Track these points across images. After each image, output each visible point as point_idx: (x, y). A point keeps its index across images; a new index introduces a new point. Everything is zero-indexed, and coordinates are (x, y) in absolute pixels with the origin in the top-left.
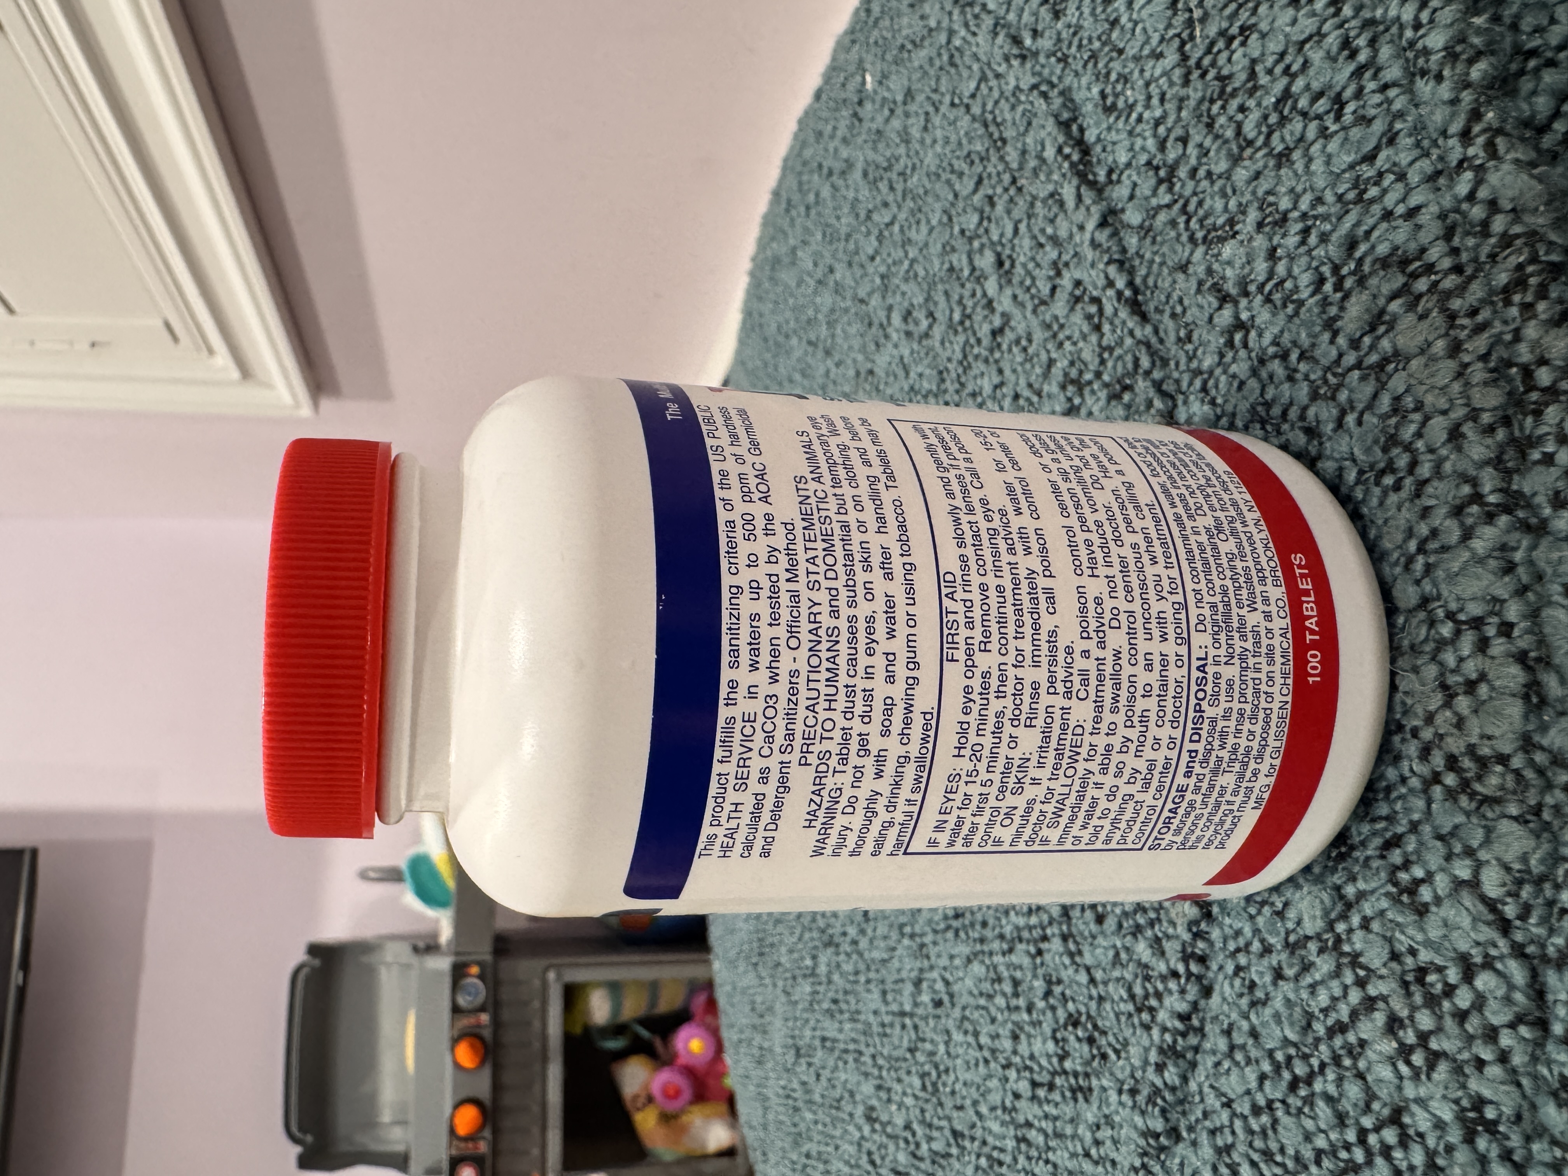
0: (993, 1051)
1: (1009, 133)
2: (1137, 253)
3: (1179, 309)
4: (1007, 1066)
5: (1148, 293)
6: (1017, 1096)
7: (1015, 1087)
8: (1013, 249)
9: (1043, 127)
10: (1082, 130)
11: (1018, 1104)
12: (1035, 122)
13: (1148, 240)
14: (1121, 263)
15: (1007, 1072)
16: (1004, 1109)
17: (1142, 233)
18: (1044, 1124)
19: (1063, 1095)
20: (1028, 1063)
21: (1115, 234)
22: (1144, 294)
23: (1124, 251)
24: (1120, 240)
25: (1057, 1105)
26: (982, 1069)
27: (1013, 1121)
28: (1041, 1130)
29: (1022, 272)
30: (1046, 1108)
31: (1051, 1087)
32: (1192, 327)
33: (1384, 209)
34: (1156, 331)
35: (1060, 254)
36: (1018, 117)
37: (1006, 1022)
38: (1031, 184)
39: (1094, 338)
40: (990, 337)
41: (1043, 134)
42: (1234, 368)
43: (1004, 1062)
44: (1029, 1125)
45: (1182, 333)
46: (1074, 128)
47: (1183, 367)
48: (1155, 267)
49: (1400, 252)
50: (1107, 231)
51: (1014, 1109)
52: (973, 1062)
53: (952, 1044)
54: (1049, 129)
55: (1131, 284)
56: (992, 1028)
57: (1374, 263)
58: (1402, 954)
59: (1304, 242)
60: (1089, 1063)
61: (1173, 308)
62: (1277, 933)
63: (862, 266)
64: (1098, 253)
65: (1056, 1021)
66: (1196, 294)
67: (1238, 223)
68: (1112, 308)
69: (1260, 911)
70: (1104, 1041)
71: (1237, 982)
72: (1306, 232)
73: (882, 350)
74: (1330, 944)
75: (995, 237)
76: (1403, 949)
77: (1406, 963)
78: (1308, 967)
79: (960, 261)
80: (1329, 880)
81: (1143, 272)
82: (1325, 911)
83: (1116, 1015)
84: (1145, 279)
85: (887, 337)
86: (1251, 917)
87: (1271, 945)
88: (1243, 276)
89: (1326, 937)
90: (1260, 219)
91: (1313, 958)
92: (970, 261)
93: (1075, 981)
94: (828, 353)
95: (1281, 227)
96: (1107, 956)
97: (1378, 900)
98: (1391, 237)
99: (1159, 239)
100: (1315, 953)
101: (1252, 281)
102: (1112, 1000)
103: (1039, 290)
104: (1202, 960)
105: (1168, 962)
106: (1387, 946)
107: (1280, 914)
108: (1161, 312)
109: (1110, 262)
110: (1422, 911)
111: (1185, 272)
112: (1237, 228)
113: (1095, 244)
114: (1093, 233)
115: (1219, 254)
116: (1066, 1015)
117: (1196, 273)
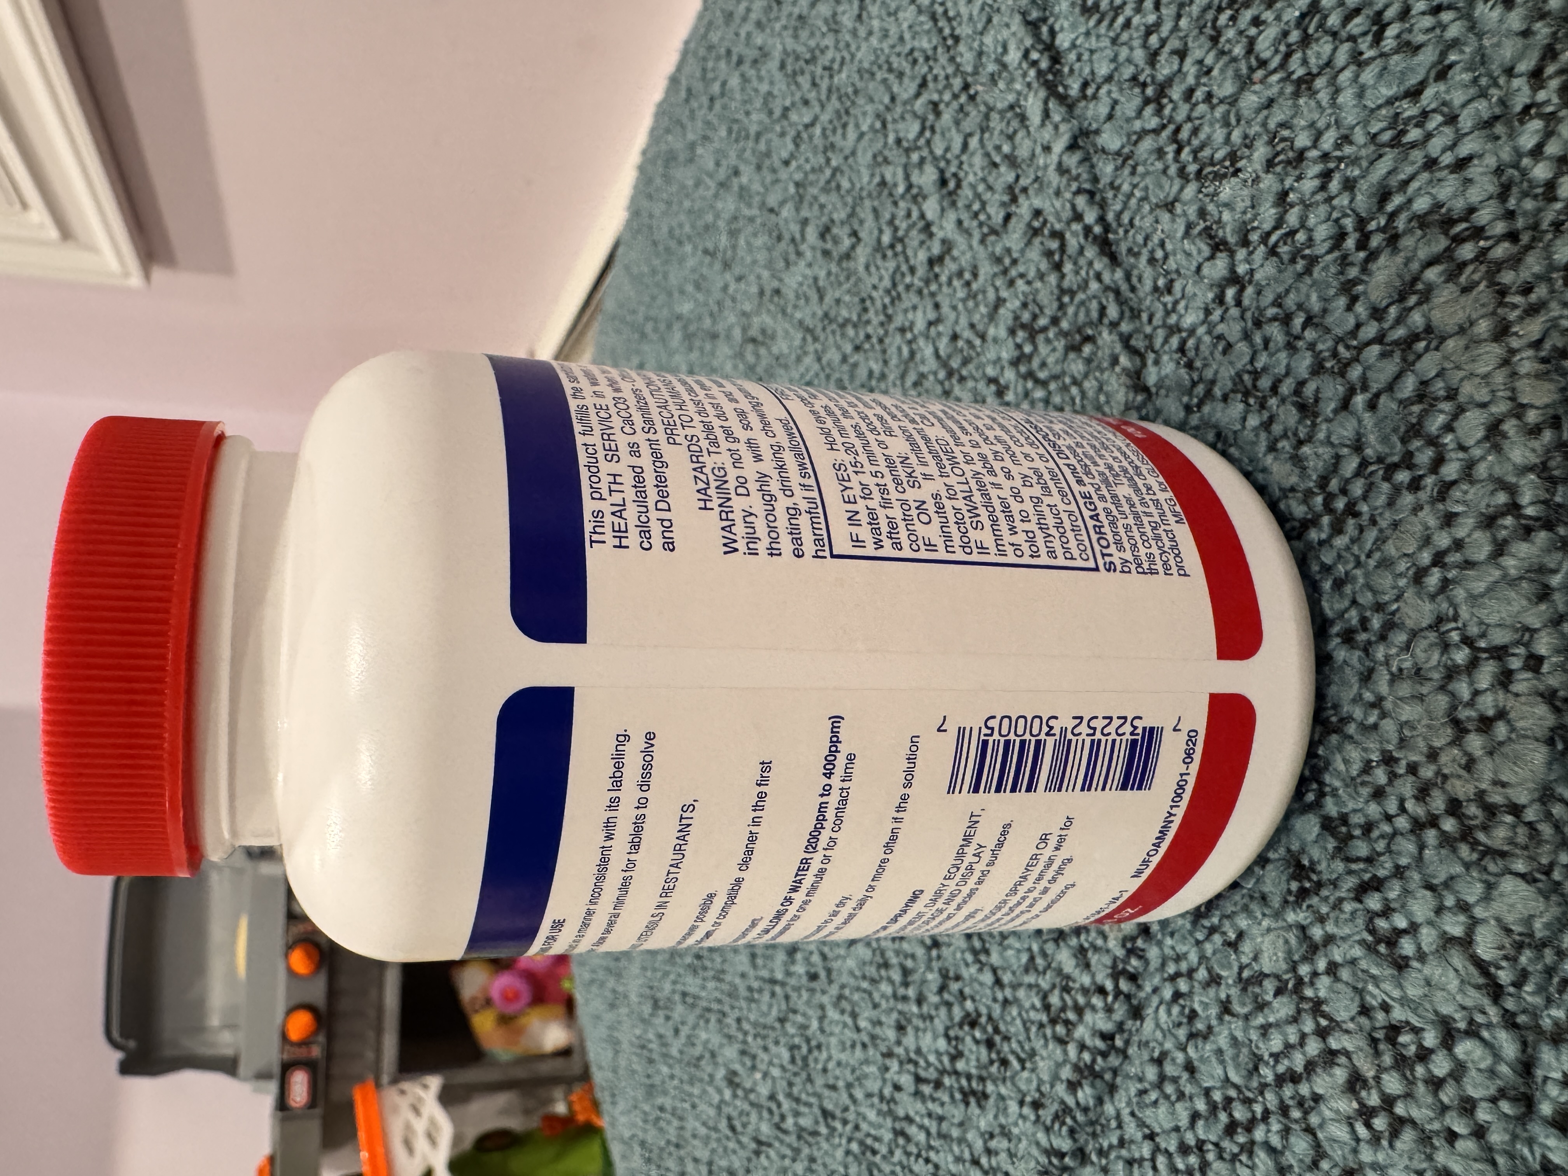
0: (873, 1037)
1: (964, 30)
2: (1111, 184)
3: (1159, 254)
4: (889, 1055)
5: (1121, 231)
6: (897, 1088)
7: (896, 1078)
8: (960, 166)
9: (1007, 25)
10: (1053, 33)
11: (897, 1096)
12: (996, 20)
13: (1127, 171)
14: (1091, 194)
15: (888, 1062)
16: (882, 1098)
17: (1119, 162)
18: (926, 1122)
19: (952, 1097)
20: (913, 1055)
21: (1087, 159)
22: (1116, 233)
23: (1096, 180)
24: (1093, 167)
25: (942, 1104)
26: (859, 1052)
27: (890, 1112)
28: (921, 1127)
29: (971, 194)
30: (930, 1105)
31: (938, 1085)
32: (1174, 276)
33: (1427, 156)
34: (1128, 277)
35: (1017, 178)
36: (975, 12)
37: (891, 1010)
38: (986, 92)
39: (1053, 279)
40: (926, 266)
41: (1005, 33)
42: (1221, 328)
43: (884, 1050)
44: (908, 1119)
45: (1161, 282)
46: (1045, 29)
47: (1157, 321)
48: (1133, 202)
49: (1444, 210)
50: (1077, 156)
51: (892, 1100)
52: (848, 1044)
53: (826, 1022)
54: (1014, 28)
55: (1101, 219)
56: (874, 1014)
57: (1410, 220)
58: (1373, 1008)
59: (1323, 188)
60: (985, 1067)
61: (1152, 252)
62: (1229, 966)
63: (774, 171)
64: (1064, 181)
65: (951, 1018)
66: (1183, 238)
67: (1242, 158)
68: (1077, 246)
69: (1208, 938)
70: (1006, 1048)
71: (1176, 1010)
72: (1326, 175)
73: (792, 268)
74: (1290, 986)
75: (939, 152)
76: (1374, 1003)
77: (1376, 1019)
78: (1261, 1006)
79: (894, 175)
80: (1291, 917)
81: (1118, 207)
82: (1289, 953)
83: (1024, 1023)
84: (1119, 215)
85: (799, 254)
86: (1198, 943)
87: (1220, 977)
88: (1244, 222)
89: (1286, 977)
90: (1270, 156)
91: (1269, 997)
92: (907, 177)
93: (976, 980)
94: (727, 265)
95: (1295, 168)
96: (1019, 959)
97: (1351, 947)
98: (1434, 191)
99: (1140, 169)
100: (1272, 993)
101: (1254, 229)
102: (1020, 1007)
103: (989, 217)
104: (1133, 978)
105: (1093, 976)
106: (1357, 998)
107: (1233, 946)
108: (1137, 255)
109: (1079, 191)
110: (1401, 965)
111: (1171, 212)
112: (1240, 164)
113: (1062, 170)
114: (1060, 156)
115: (1216, 194)
116: (962, 1014)
117: (1185, 214)
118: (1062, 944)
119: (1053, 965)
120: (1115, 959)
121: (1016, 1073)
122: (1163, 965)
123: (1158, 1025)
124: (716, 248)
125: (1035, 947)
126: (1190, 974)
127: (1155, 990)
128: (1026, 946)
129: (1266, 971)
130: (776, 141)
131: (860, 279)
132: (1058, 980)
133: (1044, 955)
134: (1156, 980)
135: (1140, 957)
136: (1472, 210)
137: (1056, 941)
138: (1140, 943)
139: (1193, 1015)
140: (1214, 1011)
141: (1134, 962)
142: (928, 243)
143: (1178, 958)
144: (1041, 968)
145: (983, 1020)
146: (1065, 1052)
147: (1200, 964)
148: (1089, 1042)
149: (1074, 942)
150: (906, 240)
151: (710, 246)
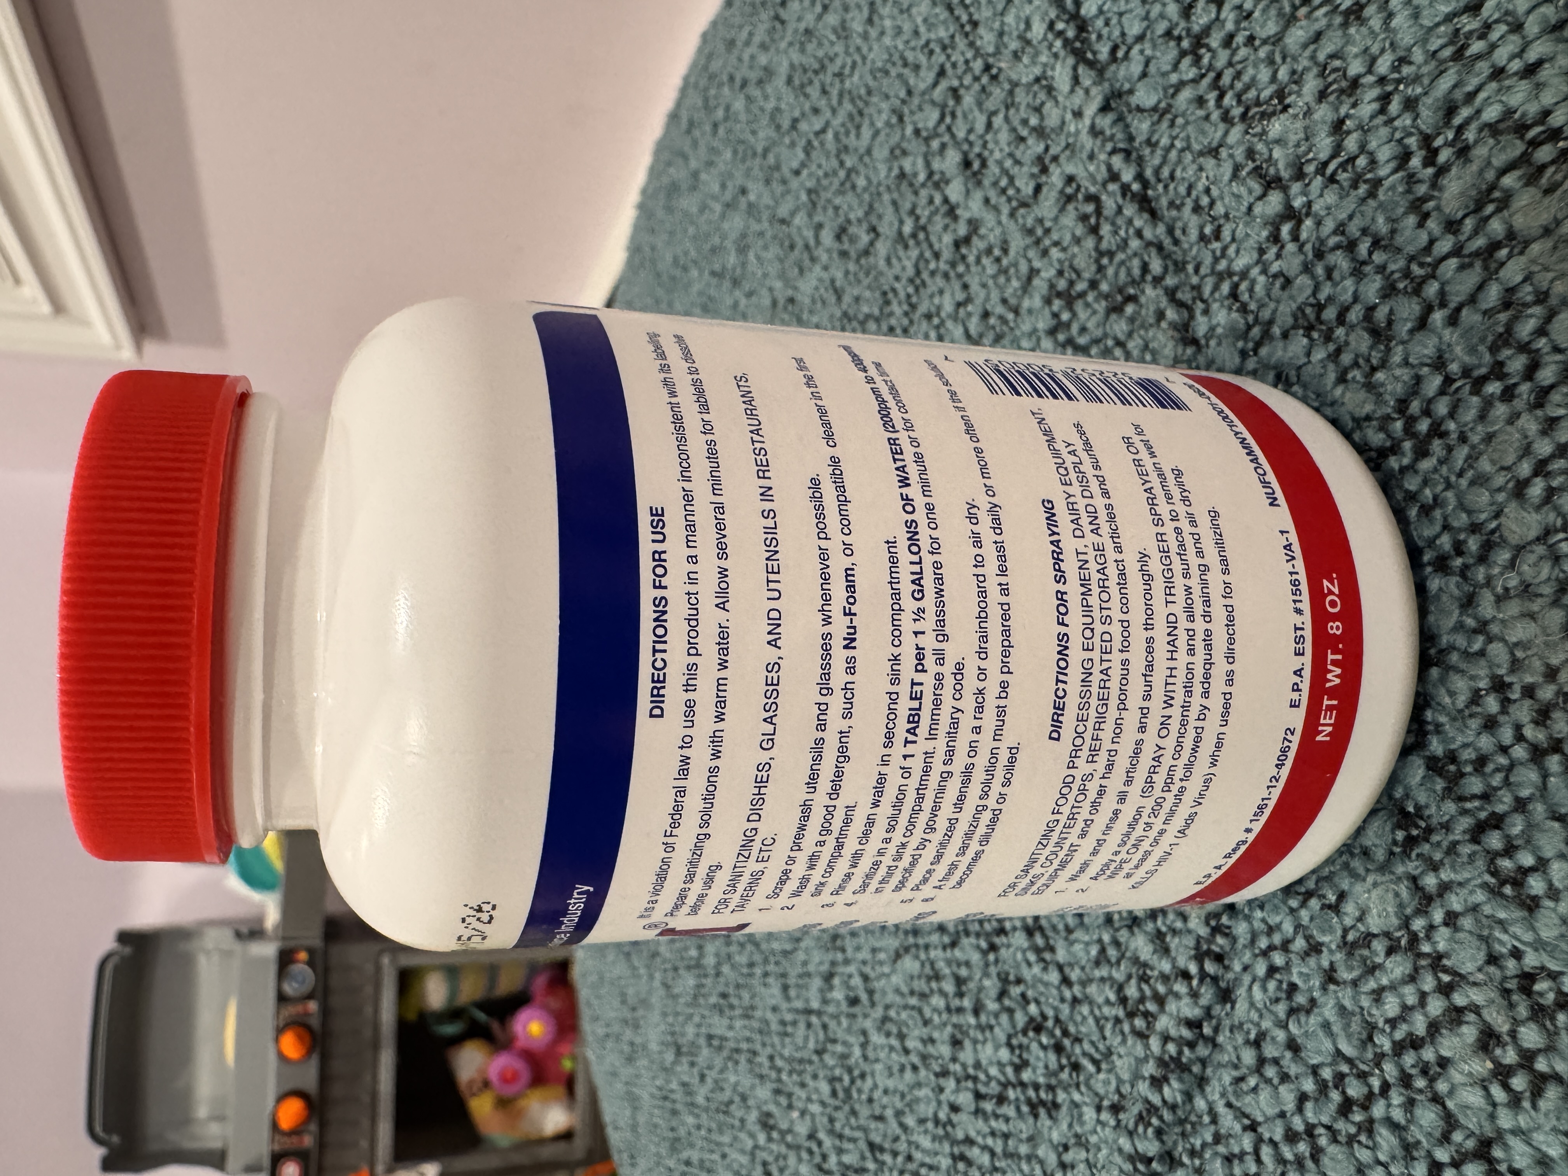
0: (924, 1057)
1: (982, 14)
2: (1148, 140)
3: (1205, 201)
4: (944, 1073)
5: (1160, 187)
6: (955, 1108)
7: (952, 1098)
8: (985, 145)
9: (1030, 2)
10: (1078, 3)
11: (955, 1118)
13: (1165, 124)
14: (1127, 153)
15: (942, 1081)
16: (937, 1122)
17: (1156, 117)
18: (990, 1141)
19: (1018, 1109)
20: (971, 1071)
21: (1120, 119)
22: (1155, 189)
23: (1131, 138)
24: (1127, 126)
25: (1007, 1120)
26: (909, 1075)
27: (947, 1135)
28: (985, 1148)
29: (997, 171)
30: (993, 1123)
31: (1001, 1099)
32: (1222, 221)
33: (1493, 66)
34: (1171, 230)
35: (1047, 149)
37: (945, 1025)
38: (1010, 69)
39: (1090, 243)
40: (952, 249)
41: (1028, 10)
42: (1277, 266)
43: (937, 1069)
44: (969, 1141)
45: (1208, 230)
47: (1205, 269)
48: (1173, 155)
49: (1517, 116)
50: (1110, 118)
51: (950, 1122)
52: (896, 1068)
53: (870, 1048)
54: (1037, 3)
55: (1140, 177)
56: (925, 1032)
57: (1481, 130)
58: (1502, 956)
59: (1383, 111)
60: (1055, 1074)
61: (1197, 201)
62: (1331, 930)
63: (784, 182)
64: (1098, 142)
65: (1014, 1026)
66: (1231, 181)
67: (1290, 94)
68: (1114, 206)
69: (1304, 904)
70: (1078, 1050)
71: (1272, 985)
72: (1385, 99)
73: (807, 274)
74: (1403, 942)
75: (961, 134)
76: (1504, 951)
77: (1506, 967)
78: (1372, 970)
79: (914, 164)
80: (1400, 869)
81: (1157, 161)
82: (1401, 906)
83: (1097, 1020)
84: (1157, 171)
85: (813, 259)
86: (1292, 911)
87: (1321, 944)
88: (1299, 157)
89: (1399, 934)
90: (1321, 87)
91: (1379, 960)
92: (928, 164)
93: (1041, 981)
94: (736, 283)
95: (1350, 96)
96: (1088, 953)
97: (1472, 892)
98: (1504, 98)
99: (1180, 121)
100: (1382, 954)
101: (1309, 161)
102: (1091, 1003)
103: (1018, 190)
104: (1219, 958)
105: (1174, 961)
106: (1484, 947)
107: (1335, 908)
108: (1179, 208)
109: (1114, 151)
110: (1531, 905)
111: (1216, 157)
112: (1288, 101)
113: (1095, 132)
114: (1093, 119)
115: (1264, 132)
116: (1026, 1019)
117: (1231, 156)
118: (1136, 930)
119: (1128, 954)
120: (1199, 939)
121: (1091, 1076)
122: (1253, 941)
123: (1252, 1004)
124: (724, 268)
125: (1106, 938)
126: (1285, 946)
127: (1246, 968)
128: (1095, 937)
129: (1375, 931)
130: (784, 152)
131: (881, 273)
132: (1134, 970)
133: (1116, 943)
134: (1247, 957)
135: (1226, 935)
136: (1546, 113)
137: (1130, 928)
138: (1225, 920)
139: (1293, 988)
140: (1316, 982)
141: (1220, 940)
142: (952, 227)
143: (1271, 930)
144: (1113, 960)
145: (1050, 1023)
146: (1147, 1047)
147: (1296, 932)
148: (1173, 1032)
149: (1150, 927)
150: (930, 228)
151: (717, 267)
